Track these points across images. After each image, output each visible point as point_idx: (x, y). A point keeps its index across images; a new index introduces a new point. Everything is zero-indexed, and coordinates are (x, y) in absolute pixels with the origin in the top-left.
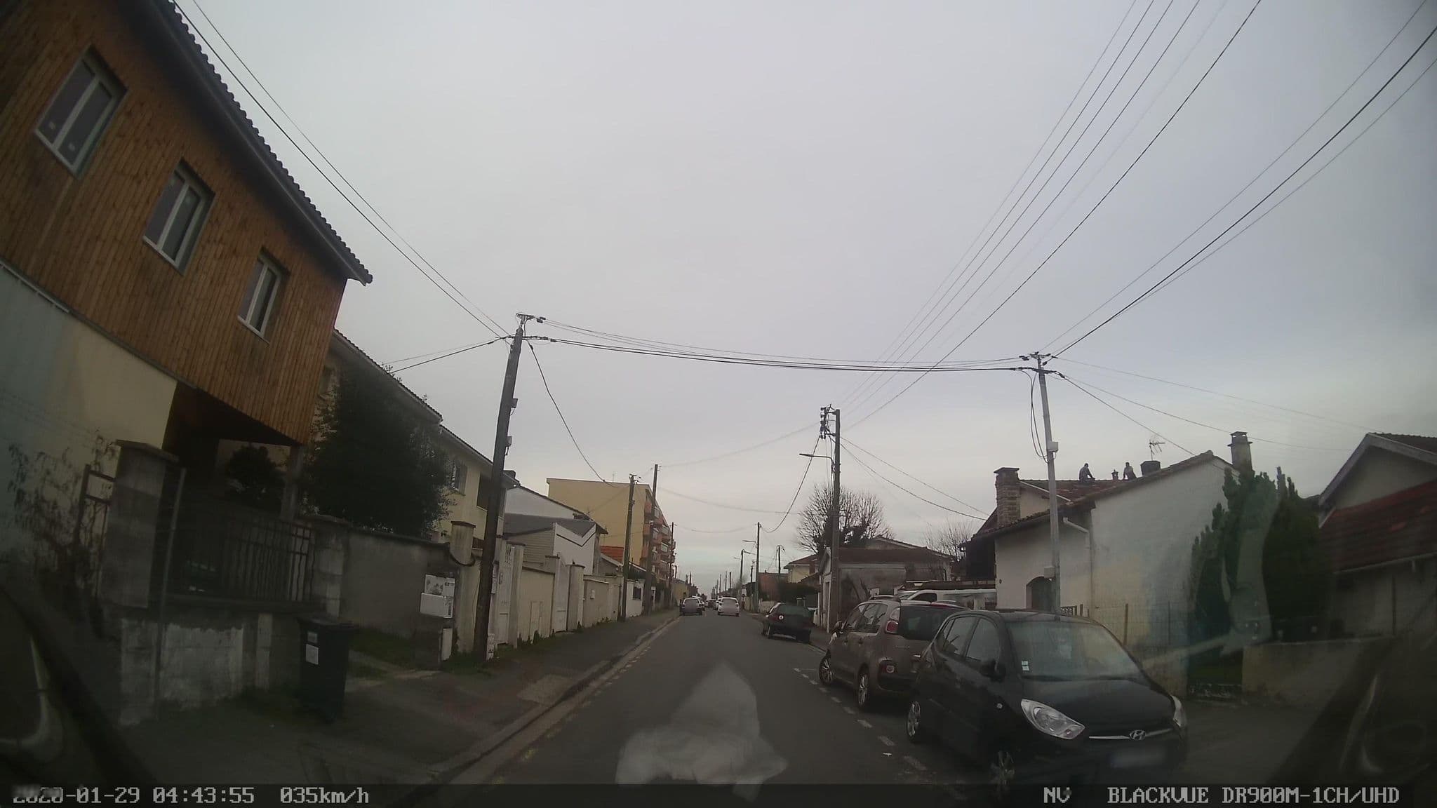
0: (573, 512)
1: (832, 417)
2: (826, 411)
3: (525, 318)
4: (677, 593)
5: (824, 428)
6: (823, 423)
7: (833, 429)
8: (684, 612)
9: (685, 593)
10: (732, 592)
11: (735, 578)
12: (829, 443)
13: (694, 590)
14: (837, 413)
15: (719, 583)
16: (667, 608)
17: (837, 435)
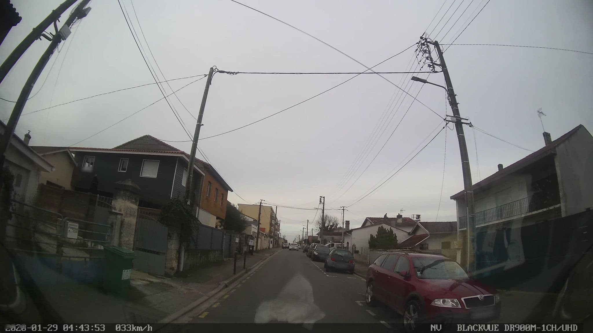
0: (253, 219)
1: (322, 199)
2: (321, 197)
3: (262, 200)
4: (281, 242)
5: (320, 202)
6: (320, 200)
7: (323, 202)
8: (283, 248)
9: (283, 242)
10: (300, 243)
11: (301, 237)
12: (322, 205)
13: (286, 241)
14: (324, 197)
15: (295, 239)
16: (278, 247)
17: (324, 203)
